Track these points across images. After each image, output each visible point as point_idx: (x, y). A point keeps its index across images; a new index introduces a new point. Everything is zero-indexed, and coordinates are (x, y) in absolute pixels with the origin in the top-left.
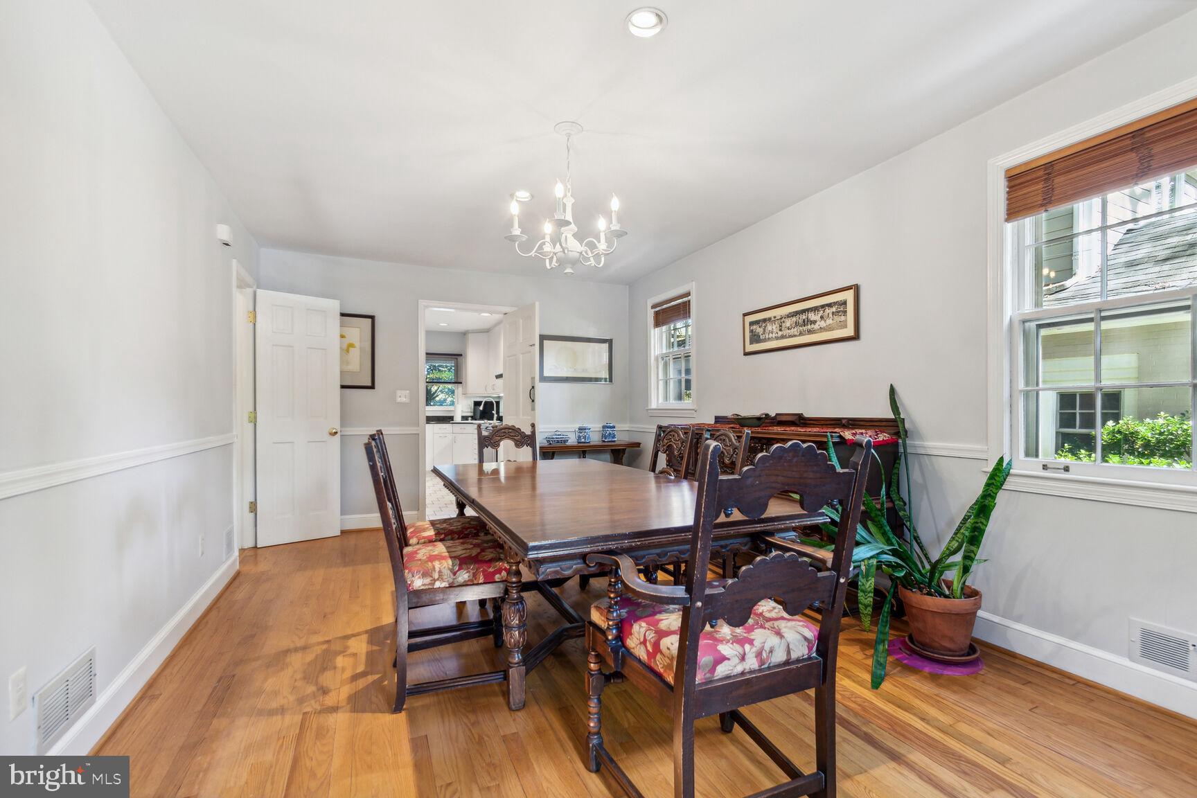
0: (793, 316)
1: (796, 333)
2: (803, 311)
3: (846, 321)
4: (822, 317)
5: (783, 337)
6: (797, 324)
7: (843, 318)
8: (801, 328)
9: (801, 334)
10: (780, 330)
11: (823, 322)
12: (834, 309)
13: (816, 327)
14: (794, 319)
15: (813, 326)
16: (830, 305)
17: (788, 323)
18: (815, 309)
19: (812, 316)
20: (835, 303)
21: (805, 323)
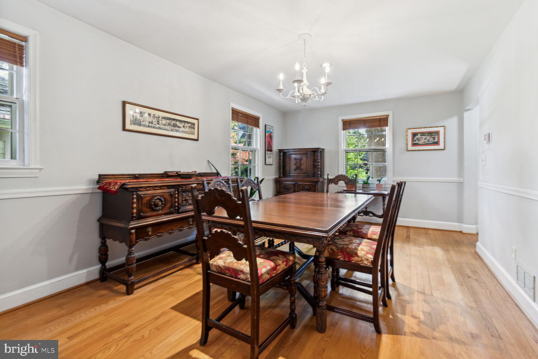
0: (167, 119)
1: (169, 129)
2: (174, 120)
3: (194, 132)
4: (184, 126)
5: (159, 128)
6: (169, 124)
7: (193, 130)
8: (172, 128)
9: (172, 130)
10: (158, 124)
11: (184, 129)
12: (189, 125)
13: (181, 129)
14: (168, 121)
15: (179, 129)
16: (188, 122)
17: (164, 122)
18: (180, 121)
19: (178, 123)
20: (190, 123)
21: (175, 126)
